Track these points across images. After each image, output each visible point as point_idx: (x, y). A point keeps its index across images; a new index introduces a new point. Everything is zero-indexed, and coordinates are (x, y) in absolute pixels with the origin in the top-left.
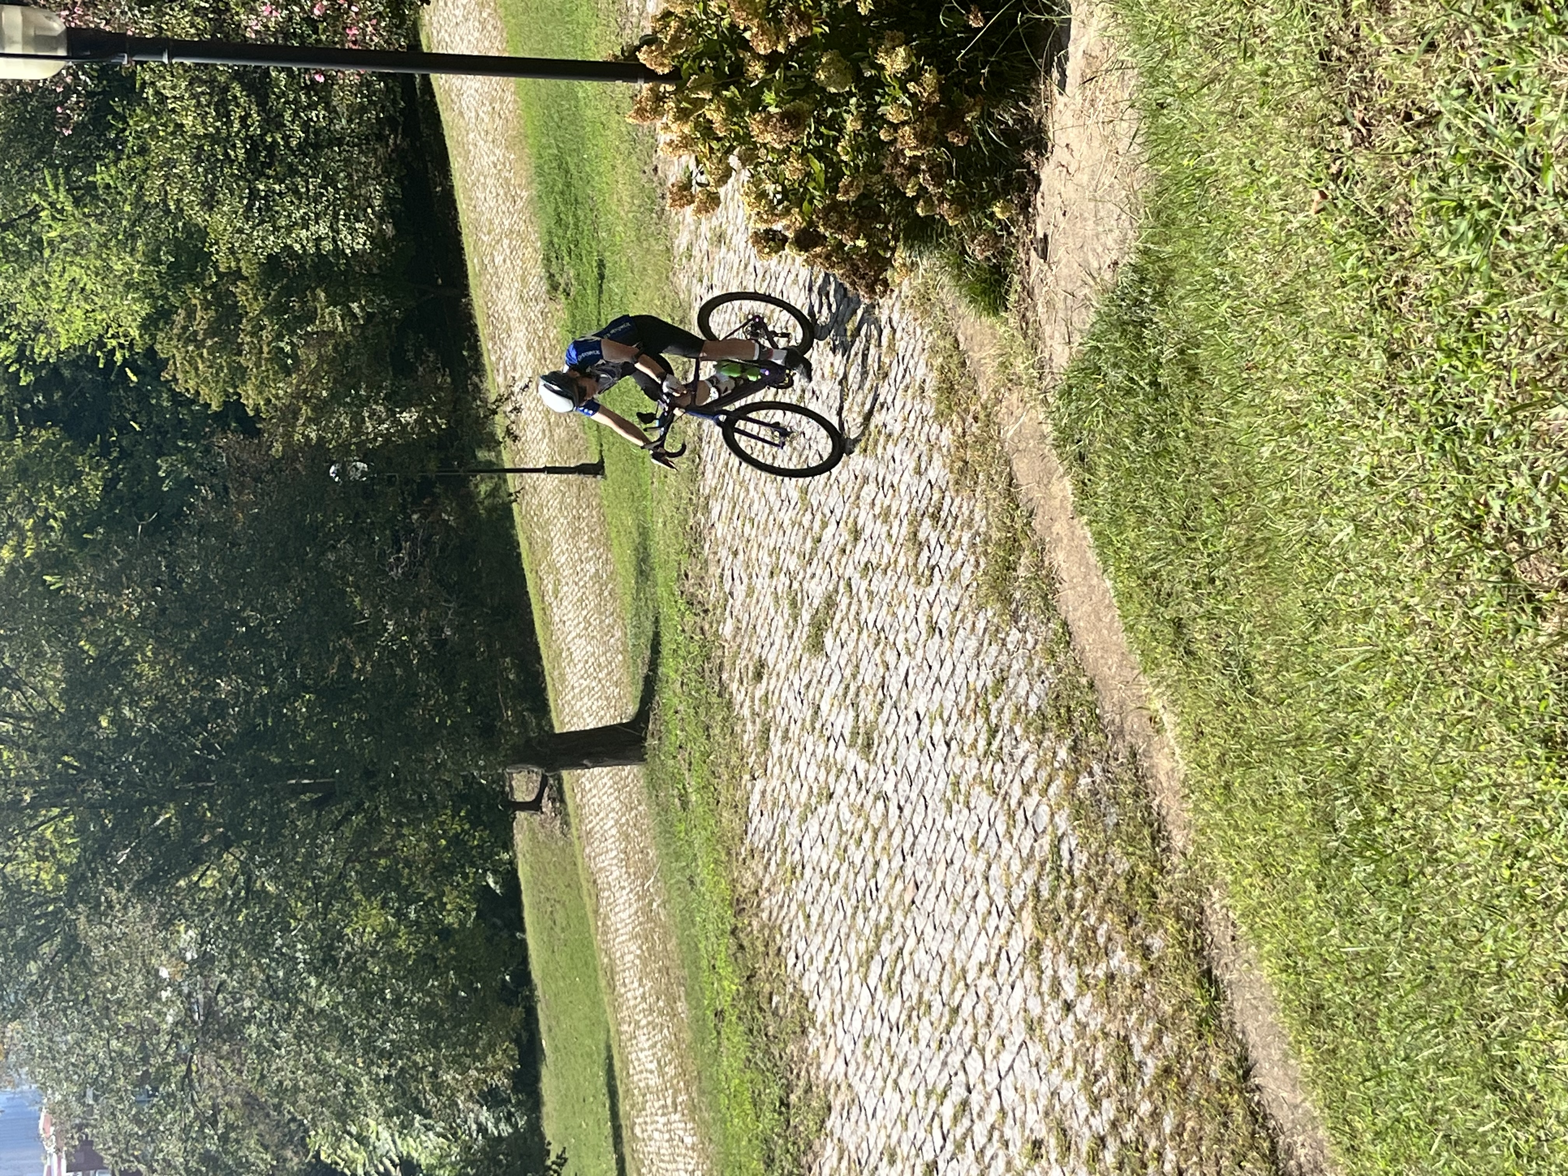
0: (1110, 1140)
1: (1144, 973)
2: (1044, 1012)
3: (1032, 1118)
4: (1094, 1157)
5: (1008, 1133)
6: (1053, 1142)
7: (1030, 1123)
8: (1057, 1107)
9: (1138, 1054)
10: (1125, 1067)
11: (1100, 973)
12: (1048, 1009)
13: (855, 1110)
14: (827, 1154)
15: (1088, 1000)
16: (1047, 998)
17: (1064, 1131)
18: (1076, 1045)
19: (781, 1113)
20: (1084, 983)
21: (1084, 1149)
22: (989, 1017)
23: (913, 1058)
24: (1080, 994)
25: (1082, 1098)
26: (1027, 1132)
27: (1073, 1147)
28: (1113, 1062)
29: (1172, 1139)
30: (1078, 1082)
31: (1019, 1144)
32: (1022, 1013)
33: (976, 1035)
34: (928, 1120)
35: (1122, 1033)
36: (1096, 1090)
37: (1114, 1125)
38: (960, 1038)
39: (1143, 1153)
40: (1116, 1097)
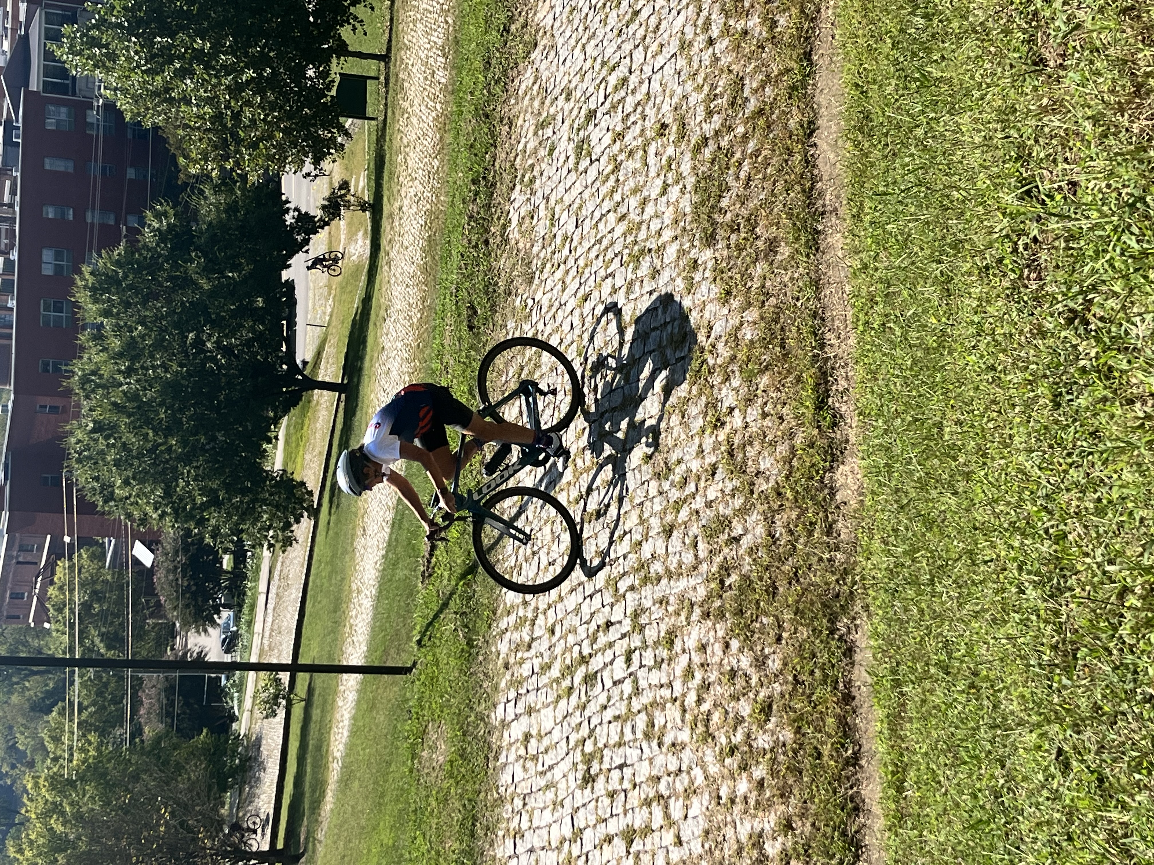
0: (711, 142)
1: (768, 39)
2: (694, 40)
3: (666, 107)
4: (697, 149)
5: (648, 111)
6: (675, 128)
7: (663, 111)
8: (684, 107)
9: (747, 93)
10: (735, 98)
11: (739, 28)
12: (698, 39)
13: (552, 53)
14: (527, 76)
15: (726, 42)
16: (698, 31)
17: (684, 124)
18: (708, 70)
19: (502, 36)
20: (726, 30)
21: (693, 142)
22: (657, 27)
23: (600, 34)
24: (722, 36)
25: (702, 108)
26: (660, 116)
27: (686, 138)
28: (729, 92)
29: (751, 158)
30: (703, 96)
31: (653, 121)
32: (679, 34)
33: (645, 36)
34: (598, 81)
35: (741, 74)
36: (712, 106)
37: (717, 133)
38: (634, 34)
39: (729, 160)
40: (723, 116)
